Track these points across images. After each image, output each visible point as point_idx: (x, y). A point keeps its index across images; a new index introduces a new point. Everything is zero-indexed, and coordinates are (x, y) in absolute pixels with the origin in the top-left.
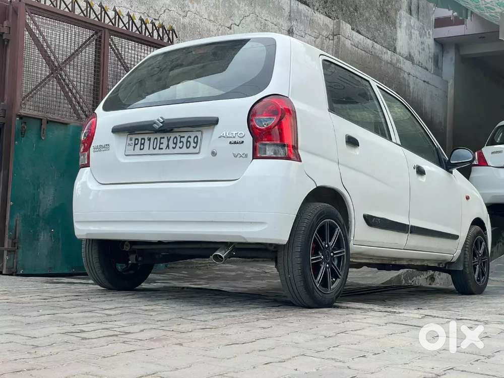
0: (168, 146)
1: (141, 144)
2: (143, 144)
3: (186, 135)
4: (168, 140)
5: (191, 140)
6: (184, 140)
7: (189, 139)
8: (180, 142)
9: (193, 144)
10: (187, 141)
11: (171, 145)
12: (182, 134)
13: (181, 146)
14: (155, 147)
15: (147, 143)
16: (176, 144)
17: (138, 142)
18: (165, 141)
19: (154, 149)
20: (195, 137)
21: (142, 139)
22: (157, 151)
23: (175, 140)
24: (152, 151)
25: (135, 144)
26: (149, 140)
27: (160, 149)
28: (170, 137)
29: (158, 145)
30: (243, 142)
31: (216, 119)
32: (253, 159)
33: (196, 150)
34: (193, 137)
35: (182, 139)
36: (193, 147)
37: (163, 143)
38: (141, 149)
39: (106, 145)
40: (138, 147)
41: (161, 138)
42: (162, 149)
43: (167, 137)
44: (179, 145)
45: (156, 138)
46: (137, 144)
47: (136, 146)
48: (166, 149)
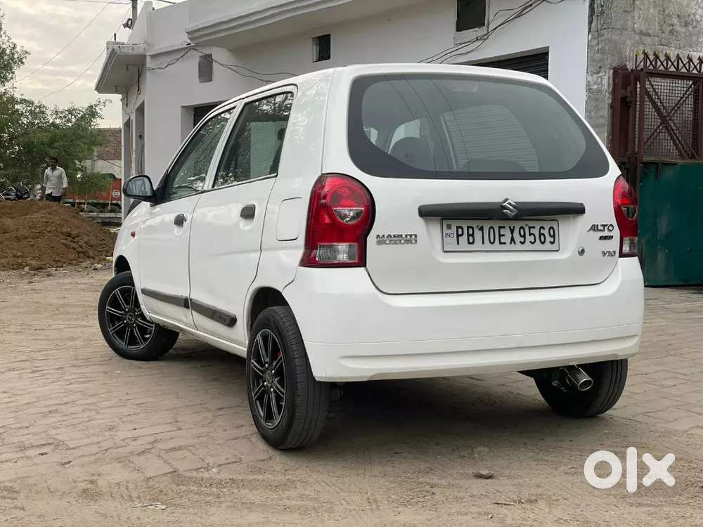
0: (512, 240)
1: (469, 235)
2: (472, 235)
3: (538, 225)
4: (512, 231)
5: (546, 232)
6: (536, 232)
7: (542, 231)
8: (530, 234)
9: (549, 239)
10: (540, 234)
11: (518, 238)
12: (531, 224)
13: (532, 241)
14: (492, 241)
15: (478, 234)
16: (524, 236)
17: (463, 232)
18: (506, 232)
19: (492, 243)
20: (550, 228)
21: (468, 228)
22: (497, 246)
23: (522, 231)
24: (488, 246)
25: (458, 236)
26: (481, 229)
27: (500, 243)
28: (514, 227)
29: (497, 238)
30: (612, 237)
31: (581, 206)
32: (619, 257)
33: (554, 247)
34: (547, 228)
35: (532, 231)
36: (551, 242)
37: (504, 235)
38: (469, 243)
39: (411, 236)
40: (464, 239)
41: (500, 228)
42: (505, 243)
43: (510, 227)
44: (529, 238)
45: (491, 227)
46: (462, 235)
47: (460, 238)
48: (511, 243)
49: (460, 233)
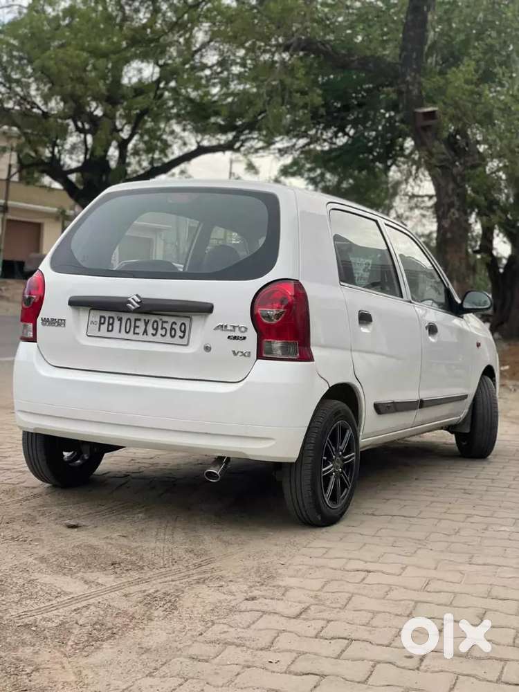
0: (145, 332)
1: (109, 324)
2: (112, 324)
3: (171, 320)
4: (146, 324)
5: (177, 327)
6: (168, 326)
7: (174, 326)
8: (162, 328)
9: (179, 333)
10: (172, 329)
11: (150, 330)
12: (165, 319)
13: (163, 334)
14: (127, 331)
15: (117, 323)
16: (156, 330)
17: (105, 321)
18: (141, 324)
19: (127, 333)
20: (181, 325)
21: (109, 318)
22: (131, 336)
23: (155, 324)
24: (123, 335)
25: (101, 324)
26: (120, 320)
27: (134, 333)
28: (148, 321)
29: (132, 329)
30: (245, 338)
31: (210, 305)
32: (258, 358)
33: (184, 341)
34: (179, 324)
35: (165, 325)
36: (180, 337)
37: (138, 327)
38: (108, 331)
39: (61, 320)
40: (104, 327)
41: (136, 320)
42: (138, 334)
43: (145, 320)
44: (160, 332)
45: (129, 319)
46: (103, 324)
47: (102, 326)
48: (143, 334)
49: (102, 321)
